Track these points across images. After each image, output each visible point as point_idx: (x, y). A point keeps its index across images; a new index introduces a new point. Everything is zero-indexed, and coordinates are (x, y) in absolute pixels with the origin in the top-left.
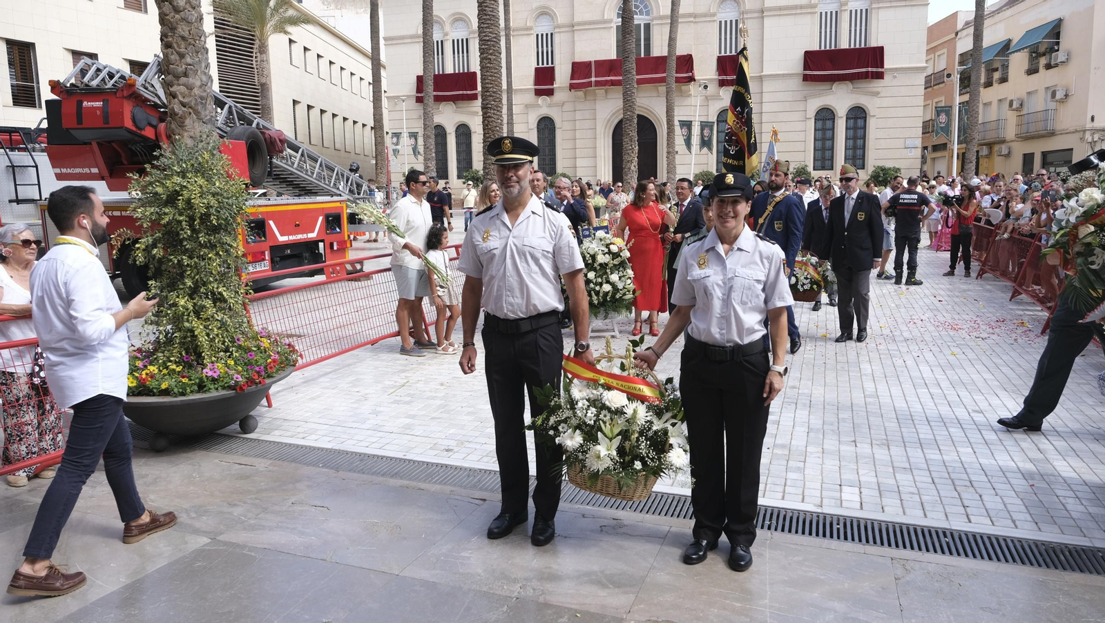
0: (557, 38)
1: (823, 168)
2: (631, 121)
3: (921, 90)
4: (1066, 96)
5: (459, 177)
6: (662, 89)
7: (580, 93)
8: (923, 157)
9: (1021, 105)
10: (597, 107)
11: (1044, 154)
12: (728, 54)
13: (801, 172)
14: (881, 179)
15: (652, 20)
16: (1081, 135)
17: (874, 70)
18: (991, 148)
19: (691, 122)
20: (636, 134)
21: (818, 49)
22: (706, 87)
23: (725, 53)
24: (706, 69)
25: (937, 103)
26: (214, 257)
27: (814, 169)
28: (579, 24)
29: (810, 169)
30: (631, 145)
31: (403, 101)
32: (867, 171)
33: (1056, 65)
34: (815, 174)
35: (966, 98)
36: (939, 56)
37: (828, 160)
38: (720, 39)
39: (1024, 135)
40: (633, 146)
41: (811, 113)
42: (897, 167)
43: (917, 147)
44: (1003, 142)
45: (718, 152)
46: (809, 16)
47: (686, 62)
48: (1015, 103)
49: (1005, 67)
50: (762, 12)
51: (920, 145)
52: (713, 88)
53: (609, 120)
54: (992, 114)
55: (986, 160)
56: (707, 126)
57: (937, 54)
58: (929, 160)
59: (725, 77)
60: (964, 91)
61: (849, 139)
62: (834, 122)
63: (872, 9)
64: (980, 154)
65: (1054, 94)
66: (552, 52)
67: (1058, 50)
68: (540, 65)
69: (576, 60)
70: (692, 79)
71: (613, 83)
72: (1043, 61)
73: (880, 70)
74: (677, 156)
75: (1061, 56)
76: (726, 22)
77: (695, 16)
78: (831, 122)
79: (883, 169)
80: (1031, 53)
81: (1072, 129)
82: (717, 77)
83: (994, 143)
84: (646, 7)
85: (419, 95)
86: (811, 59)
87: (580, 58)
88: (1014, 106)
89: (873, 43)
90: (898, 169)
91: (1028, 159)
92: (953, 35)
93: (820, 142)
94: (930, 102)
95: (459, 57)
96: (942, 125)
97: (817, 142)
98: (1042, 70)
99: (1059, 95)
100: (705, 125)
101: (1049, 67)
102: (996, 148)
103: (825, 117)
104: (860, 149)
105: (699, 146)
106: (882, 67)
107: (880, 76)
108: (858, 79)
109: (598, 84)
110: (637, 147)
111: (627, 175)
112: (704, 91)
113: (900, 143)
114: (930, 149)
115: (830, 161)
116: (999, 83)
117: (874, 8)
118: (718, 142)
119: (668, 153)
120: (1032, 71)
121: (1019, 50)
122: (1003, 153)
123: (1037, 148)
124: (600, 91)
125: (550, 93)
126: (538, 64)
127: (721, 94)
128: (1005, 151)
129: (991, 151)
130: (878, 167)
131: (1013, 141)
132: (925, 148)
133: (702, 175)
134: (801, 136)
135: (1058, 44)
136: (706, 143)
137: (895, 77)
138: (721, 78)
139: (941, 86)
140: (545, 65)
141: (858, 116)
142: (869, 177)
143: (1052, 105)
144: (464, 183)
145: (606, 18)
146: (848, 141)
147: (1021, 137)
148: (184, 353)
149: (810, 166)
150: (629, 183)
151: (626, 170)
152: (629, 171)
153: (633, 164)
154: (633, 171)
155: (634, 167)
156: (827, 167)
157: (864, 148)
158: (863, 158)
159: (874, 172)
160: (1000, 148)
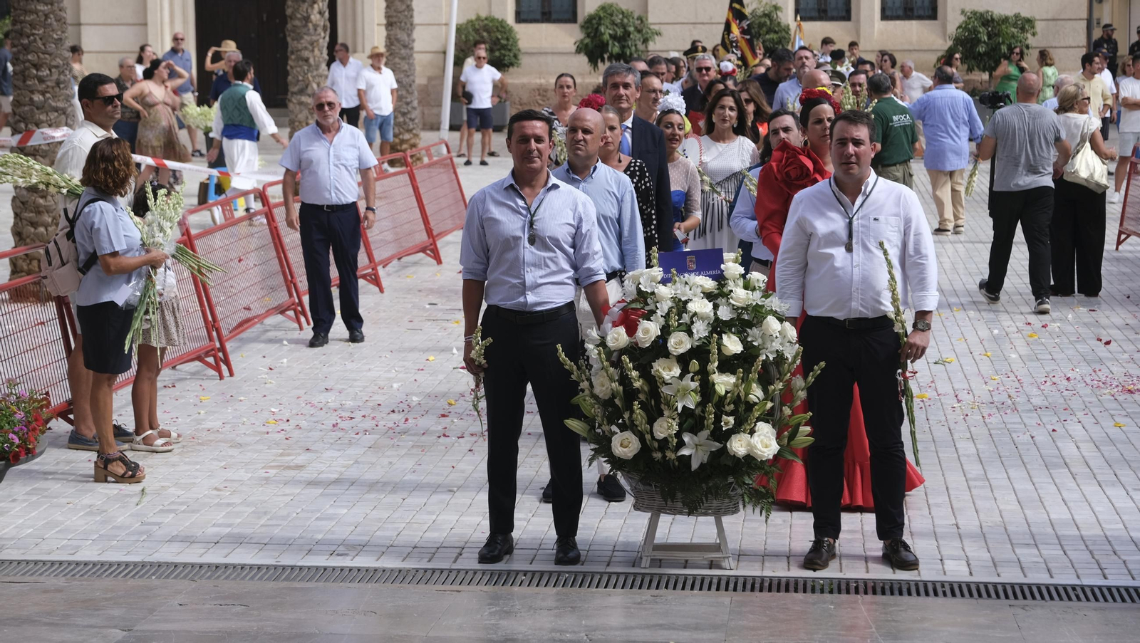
1: (822, 14)
13: (761, 25)
14: (982, 49)
32: (944, 27)
42: (1025, 14)
79: (987, 20)
111: (299, 38)
130: (974, 13)
133: (476, 31)
142: (950, 43)
149: (787, 9)
150: (307, 60)
151: (297, 23)
152: (306, 26)
153: (316, 6)
154: (316, 27)
155: (318, 16)
156: (835, 14)
159: (964, 29)
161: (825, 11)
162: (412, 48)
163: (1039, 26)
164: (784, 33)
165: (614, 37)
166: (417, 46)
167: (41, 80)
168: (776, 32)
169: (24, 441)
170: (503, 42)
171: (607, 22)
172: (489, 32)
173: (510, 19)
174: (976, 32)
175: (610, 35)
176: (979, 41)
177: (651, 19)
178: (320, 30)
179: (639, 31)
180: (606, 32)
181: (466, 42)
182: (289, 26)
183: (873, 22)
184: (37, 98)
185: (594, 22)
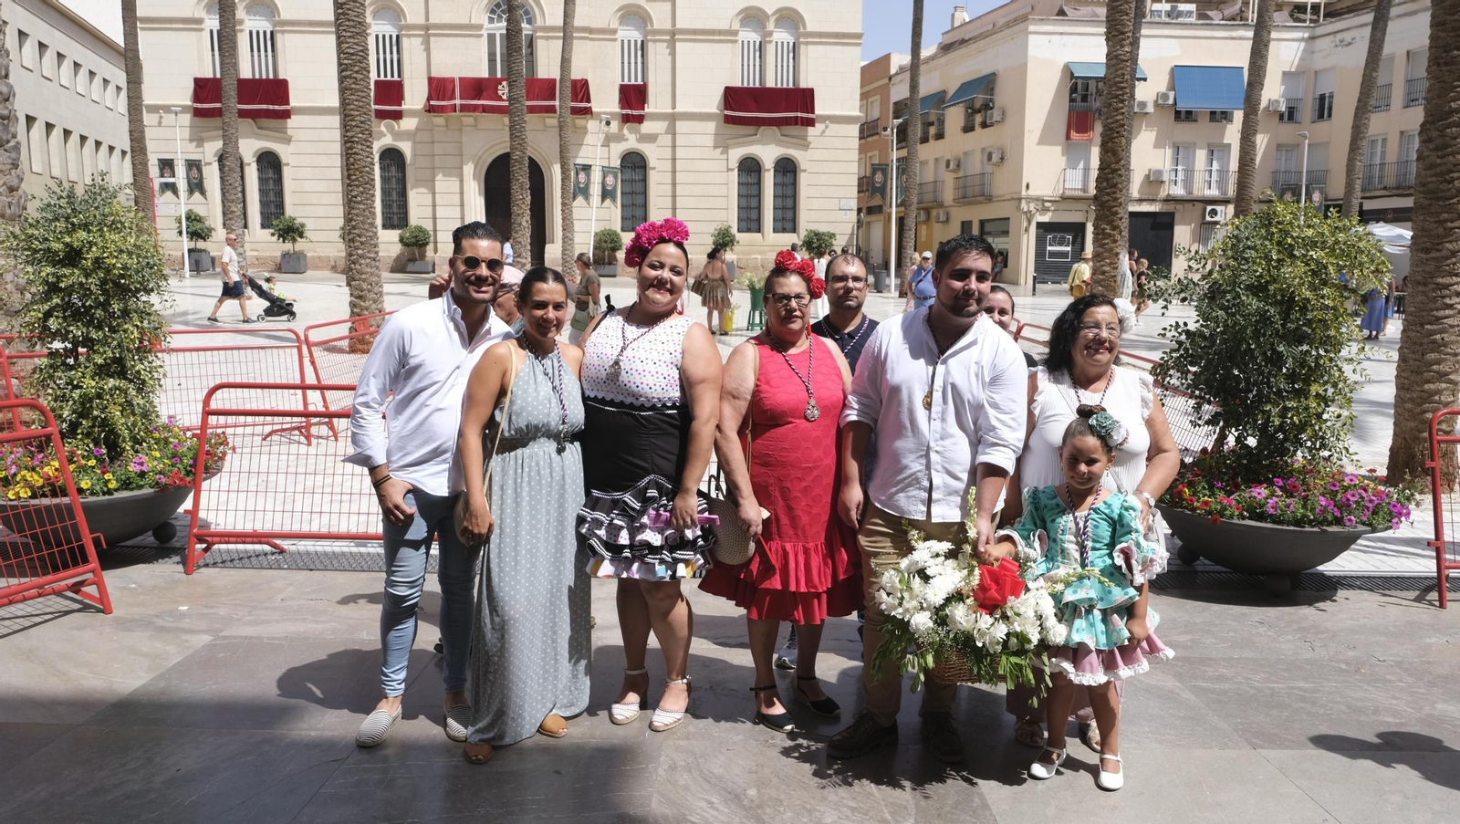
0: (405, 42)
1: (749, 230)
2: (520, 163)
3: (855, 143)
4: (1002, 159)
5: (263, 226)
6: (552, 121)
7: (439, 120)
8: (858, 221)
9: (958, 166)
10: (464, 139)
11: (982, 223)
12: (633, 82)
13: (723, 234)
14: (815, 245)
15: (535, 31)
16: (1015, 203)
17: (805, 115)
18: (927, 213)
19: (590, 166)
20: (527, 181)
21: (740, 85)
22: (608, 123)
23: (630, 80)
24: (605, 100)
25: (871, 157)
26: (131, 328)
27: (739, 231)
28: (437, 26)
29: (734, 230)
30: (522, 194)
31: (176, 113)
32: (799, 235)
33: (992, 125)
34: (739, 236)
35: (904, 153)
36: (872, 103)
37: (755, 219)
38: (623, 63)
39: (961, 200)
40: (524, 195)
41: (734, 164)
42: (832, 231)
44: (941, 205)
45: (622, 206)
46: (729, 45)
47: (581, 90)
48: (951, 163)
49: (941, 122)
50: (673, 36)
51: (855, 207)
52: (615, 125)
53: (480, 158)
54: (929, 177)
55: (924, 227)
56: (609, 172)
57: (870, 100)
59: (629, 112)
60: (900, 145)
62: (760, 175)
63: (800, 43)
65: (990, 157)
66: (399, 61)
67: (992, 108)
68: (382, 78)
69: (433, 75)
70: (588, 111)
71: (485, 109)
72: (978, 118)
73: (811, 116)
74: (574, 210)
75: (996, 115)
76: (629, 41)
77: (590, 30)
78: (757, 174)
79: (817, 234)
80: (967, 108)
81: (1008, 197)
82: (619, 110)
83: (932, 207)
84: (527, 13)
85: (199, 106)
86: (732, 97)
87: (439, 72)
88: (951, 167)
89: (803, 85)
90: (834, 235)
91: (966, 226)
92: (886, 80)
93: (745, 199)
94: (863, 156)
95: (259, 56)
96: (878, 185)
97: (741, 198)
98: (978, 128)
99: (995, 158)
100: (606, 171)
101: (984, 125)
102: (934, 213)
103: (750, 168)
104: (790, 208)
105: (600, 198)
106: (813, 112)
107: (811, 123)
108: (787, 125)
109: (464, 108)
110: (530, 197)
111: (517, 232)
112: (606, 129)
113: (834, 204)
114: (864, 211)
115: (757, 222)
116: (937, 139)
117: (803, 43)
118: (622, 193)
119: (564, 204)
120: (968, 128)
121: (955, 105)
122: (940, 220)
123: (976, 214)
124: (468, 119)
125: (397, 116)
126: (379, 76)
127: (625, 131)
128: (942, 218)
129: (928, 216)
130: (812, 230)
131: (951, 206)
132: (859, 211)
133: (604, 235)
134: (723, 191)
135: (991, 100)
136: (606, 194)
137: (827, 127)
138: (624, 112)
139: (876, 137)
140: (389, 78)
141: (787, 169)
143: (989, 169)
144: (273, 235)
145: (473, 22)
146: (777, 199)
147: (958, 202)
148: (91, 446)
149: (734, 226)
152: (519, 226)
153: (524, 218)
155: (525, 223)
156: (755, 229)
157: (794, 208)
158: (794, 220)
159: (807, 236)
160: (938, 214)
161: (750, 228)
163: (837, 236)
164: (733, 237)
166: (576, 240)
167: (362, 243)
168: (729, 236)
170: (616, 239)
172: (610, 235)
173: (619, 230)
174: (812, 238)
181: (600, 239)
183: (770, 233)
184: (360, 252)
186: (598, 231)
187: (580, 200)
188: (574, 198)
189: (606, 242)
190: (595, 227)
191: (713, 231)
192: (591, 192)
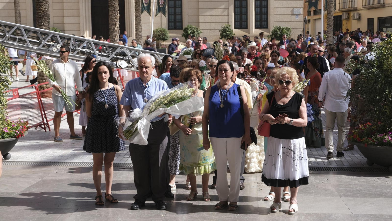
8: (305, 21)
11: (379, 18)
13: (226, 30)
18: (349, 14)
20: (117, 6)
27: (235, 28)
30: (115, 13)
32: (270, 30)
34: (235, 31)
37: (244, 21)
39: (367, 6)
40: (116, 14)
42: (289, 27)
43: (301, 14)
44: (356, 10)
45: (169, 15)
51: (302, 13)
55: (346, 22)
58: (312, 21)
61: (258, 7)
64: (342, 18)
79: (279, 29)
83: (351, 11)
90: (290, 29)
91: (370, 21)
93: (238, 9)
96: (314, 1)
97: (236, 9)
102: (352, 14)
104: (265, 14)
110: (119, 15)
111: (112, 34)
113: (289, 11)
114: (312, 13)
115: (245, 23)
118: (168, 8)
119: (136, 16)
122: (356, 18)
123: (376, 15)
128: (357, 16)
129: (349, 16)
130: (277, 27)
131: (361, 10)
133: (158, 31)
136: (160, 9)
142: (271, 34)
146: (257, 8)
147: (366, 8)
149: (232, 26)
150: (114, 39)
151: (112, 30)
152: (114, 31)
153: (116, 26)
154: (116, 31)
155: (117, 28)
156: (244, 27)
157: (267, 13)
158: (267, 20)
159: (274, 30)
160: (354, 14)
161: (242, 27)
162: (142, 36)
164: (231, 32)
165: (191, 33)
166: (143, 35)
168: (229, 31)
169: (20, 133)
170: (165, 34)
171: (189, 29)
172: (161, 32)
173: (166, 29)
174: (277, 31)
175: (190, 32)
176: (277, 34)
177: (200, 28)
178: (117, 32)
179: (197, 31)
180: (189, 31)
181: (156, 34)
182: (110, 31)
183: (253, 29)
185: (186, 29)
186: (155, 29)
187: (145, 13)
188: (142, 12)
189: (159, 35)
190: (153, 28)
191: (220, 28)
192: (151, 8)
